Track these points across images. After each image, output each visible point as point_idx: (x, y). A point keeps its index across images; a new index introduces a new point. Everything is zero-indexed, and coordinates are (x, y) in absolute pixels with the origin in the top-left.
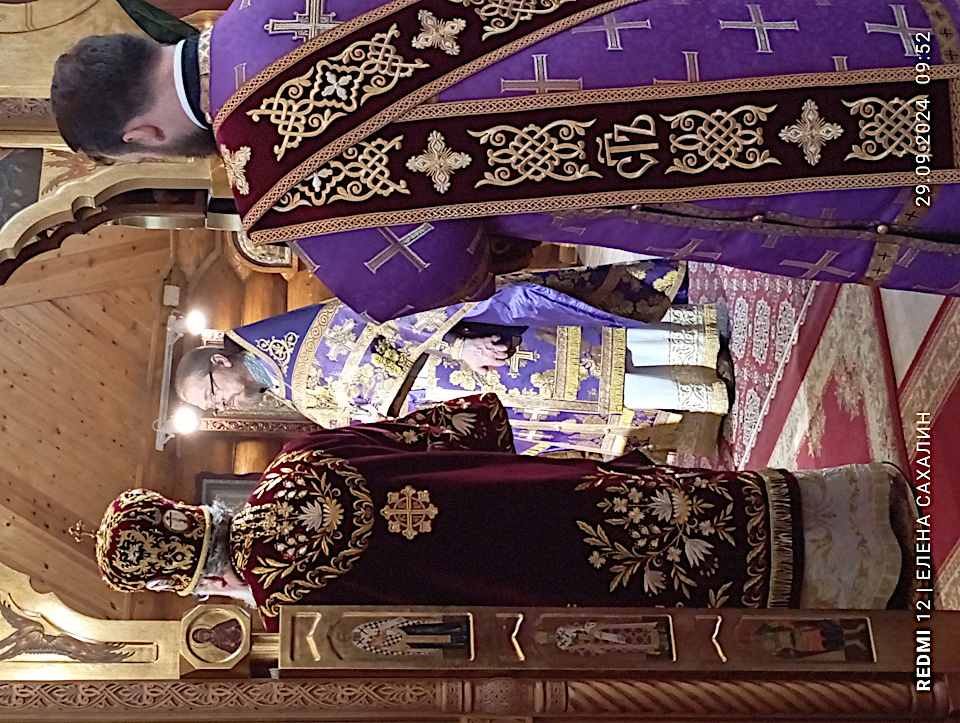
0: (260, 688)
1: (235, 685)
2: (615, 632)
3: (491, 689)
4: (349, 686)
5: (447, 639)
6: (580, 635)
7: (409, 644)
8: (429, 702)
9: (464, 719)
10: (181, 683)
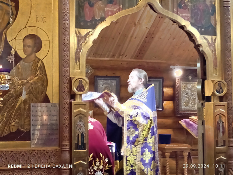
0: (67, 97)
1: (68, 91)
3: (67, 155)
4: (68, 119)
5: (80, 144)
7: (79, 134)
8: (64, 140)
9: (59, 149)
10: (69, 77)
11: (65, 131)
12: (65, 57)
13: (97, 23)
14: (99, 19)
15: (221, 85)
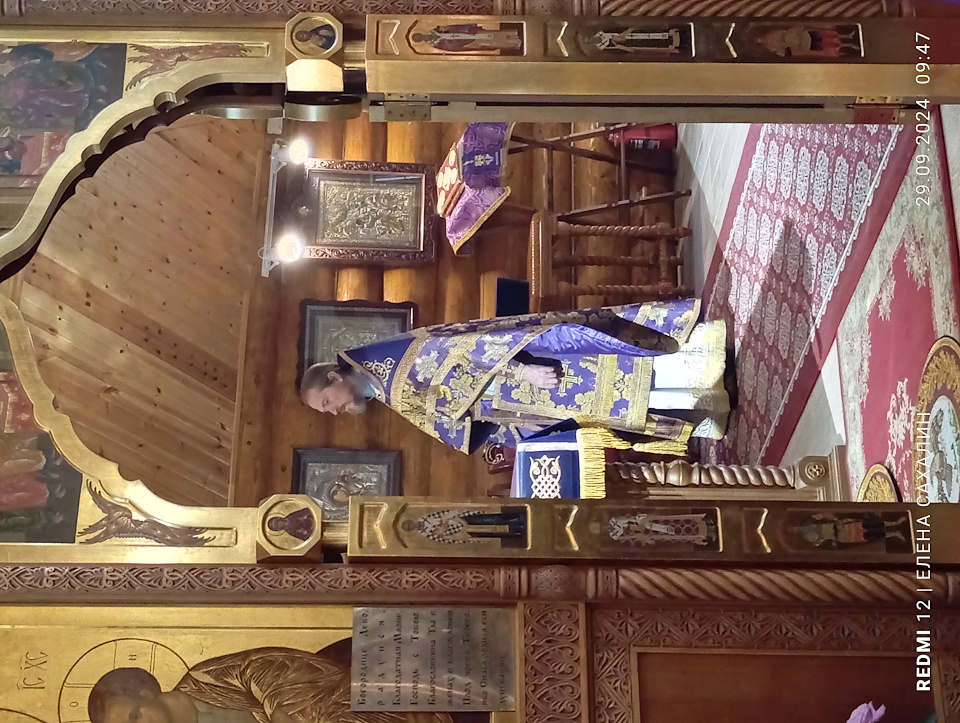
0: (330, 574)
1: (307, 571)
2: (666, 522)
3: (546, 576)
4: (413, 572)
5: (506, 529)
6: (632, 526)
7: (470, 533)
8: (488, 588)
9: (520, 604)
10: (258, 568)
11: (455, 584)
12: (180, 579)
13: (58, 463)
14: (43, 457)
15: (305, 32)
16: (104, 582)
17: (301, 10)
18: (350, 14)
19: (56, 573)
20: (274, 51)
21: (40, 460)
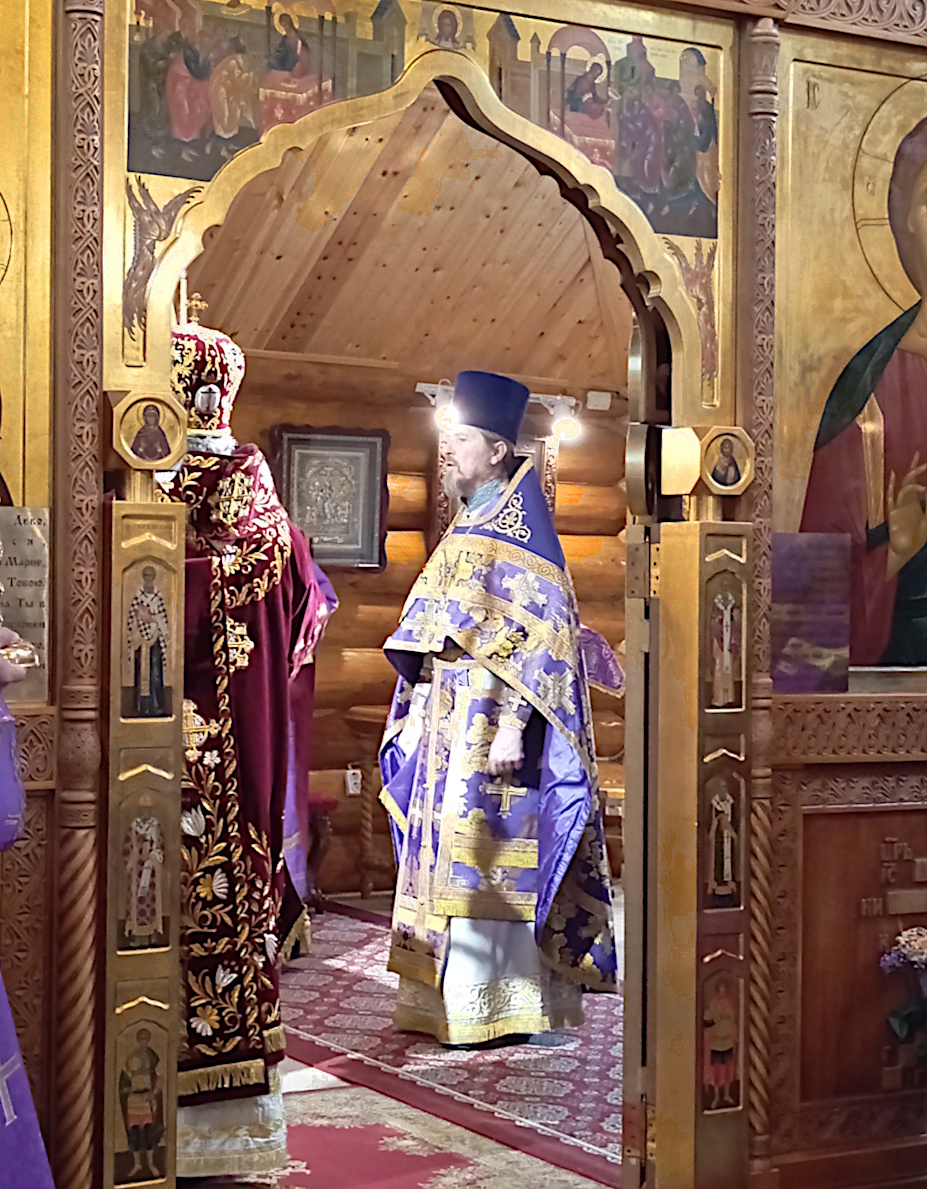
0: (91, 480)
1: (95, 452)
2: (152, 885)
3: (89, 739)
5: (145, 691)
6: (148, 844)
7: (140, 648)
9: (53, 710)
10: (98, 393)
11: (79, 631)
12: (84, 297)
13: (224, 153)
14: (231, 135)
15: (732, 450)
16: (82, 207)
17: (757, 444)
18: (752, 504)
19: (92, 150)
20: (709, 413)
21: (227, 131)
